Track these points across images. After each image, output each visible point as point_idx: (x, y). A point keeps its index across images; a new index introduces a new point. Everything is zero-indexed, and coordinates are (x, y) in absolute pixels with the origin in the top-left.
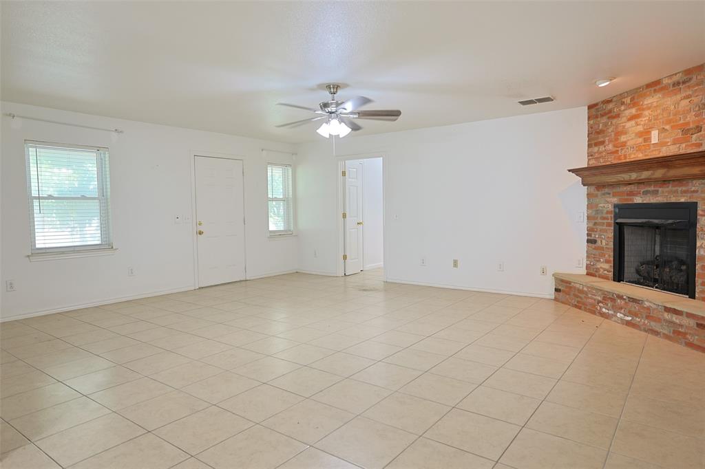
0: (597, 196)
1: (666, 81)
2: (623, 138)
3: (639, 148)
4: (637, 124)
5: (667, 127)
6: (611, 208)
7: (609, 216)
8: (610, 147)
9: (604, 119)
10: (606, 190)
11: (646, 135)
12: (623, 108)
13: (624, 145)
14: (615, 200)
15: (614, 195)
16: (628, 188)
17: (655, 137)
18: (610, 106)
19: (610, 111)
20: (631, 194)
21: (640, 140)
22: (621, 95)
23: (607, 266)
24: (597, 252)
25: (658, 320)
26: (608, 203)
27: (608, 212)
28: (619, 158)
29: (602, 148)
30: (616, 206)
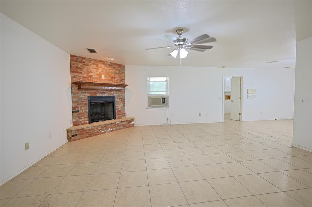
0: (78, 93)
1: (106, 62)
2: (91, 74)
3: (98, 79)
4: (96, 71)
5: (107, 75)
6: (86, 98)
7: (86, 101)
8: (85, 75)
9: (82, 64)
10: (84, 91)
11: (100, 75)
12: (90, 63)
13: (91, 76)
14: (89, 95)
15: (88, 93)
16: (94, 91)
17: (103, 77)
18: (84, 60)
19: (84, 62)
20: (95, 93)
21: (98, 76)
22: (89, 59)
23: (86, 119)
24: (80, 115)
25: (120, 126)
26: (85, 96)
27: (85, 99)
28: (90, 81)
29: (80, 75)
30: (88, 97)
